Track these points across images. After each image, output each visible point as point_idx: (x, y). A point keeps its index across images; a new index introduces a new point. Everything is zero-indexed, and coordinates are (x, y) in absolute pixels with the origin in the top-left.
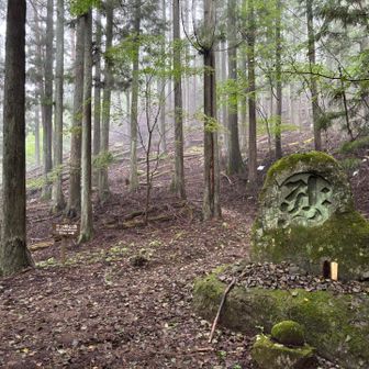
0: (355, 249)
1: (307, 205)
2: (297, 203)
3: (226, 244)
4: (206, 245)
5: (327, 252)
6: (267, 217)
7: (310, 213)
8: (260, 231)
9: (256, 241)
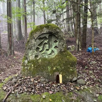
0: (69, 68)
1: (48, 48)
2: (43, 47)
3: (15, 65)
4: (6, 66)
5: (57, 70)
6: (30, 54)
7: (49, 52)
8: (26, 61)
9: (24, 66)
